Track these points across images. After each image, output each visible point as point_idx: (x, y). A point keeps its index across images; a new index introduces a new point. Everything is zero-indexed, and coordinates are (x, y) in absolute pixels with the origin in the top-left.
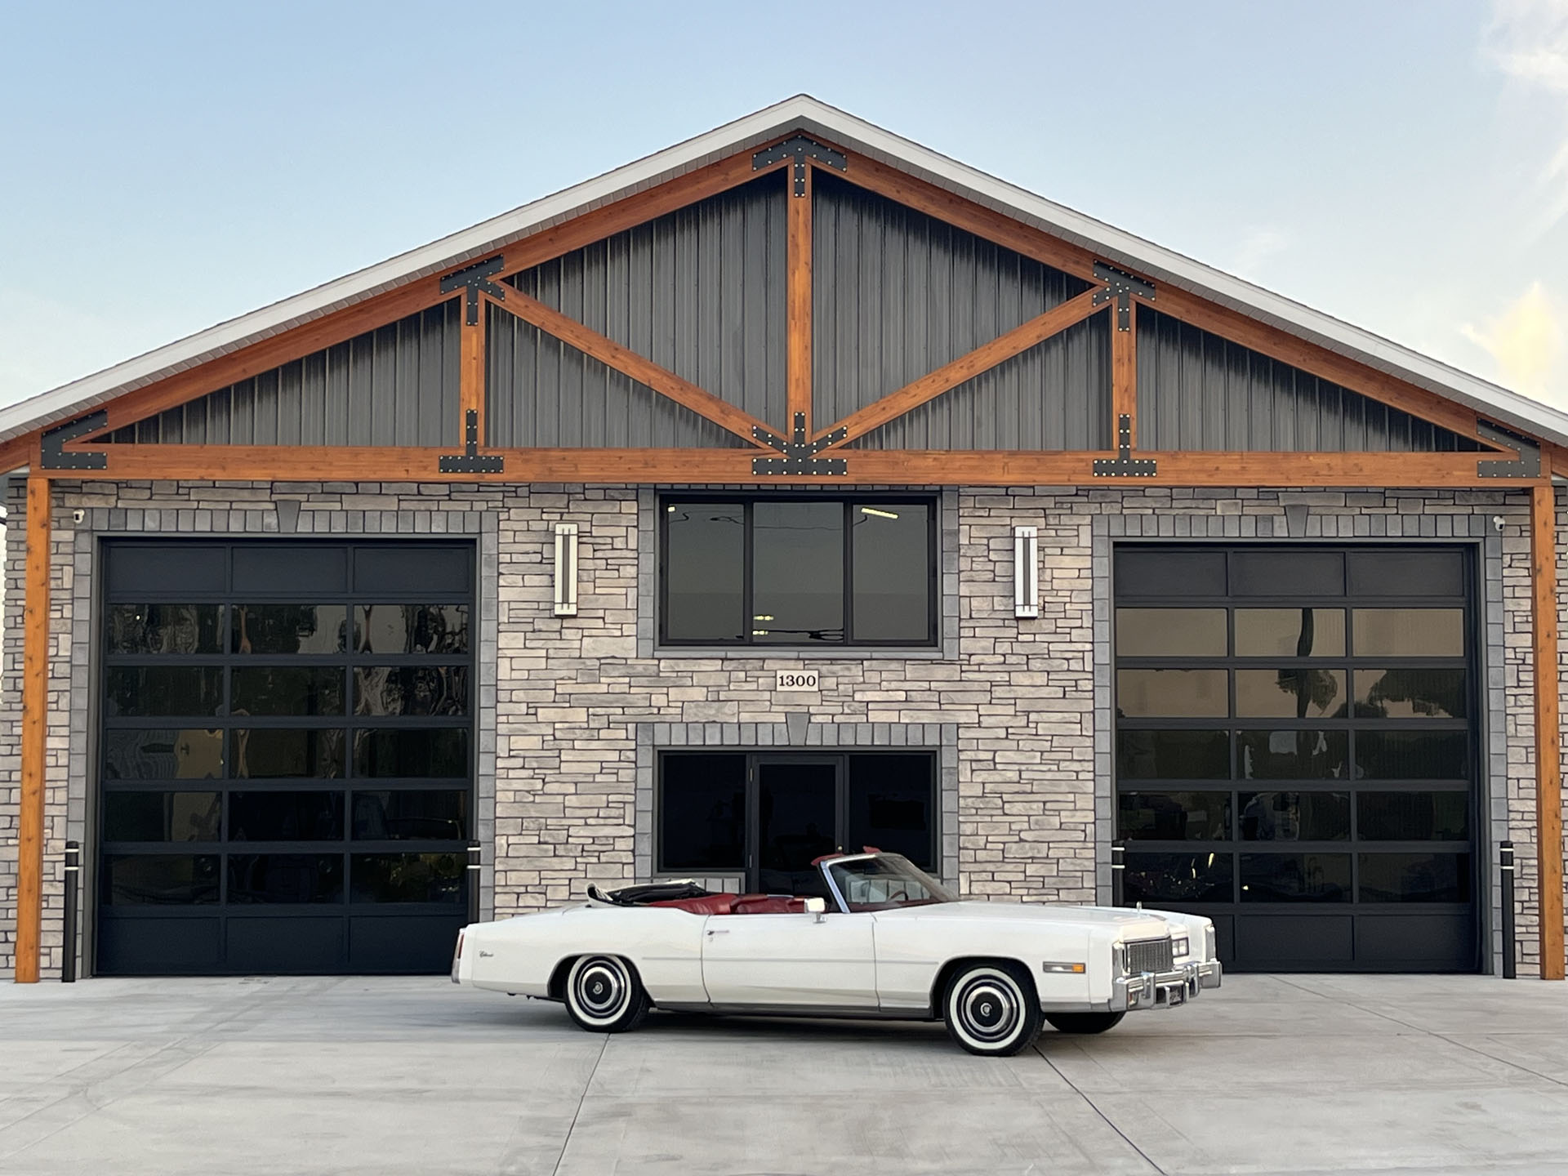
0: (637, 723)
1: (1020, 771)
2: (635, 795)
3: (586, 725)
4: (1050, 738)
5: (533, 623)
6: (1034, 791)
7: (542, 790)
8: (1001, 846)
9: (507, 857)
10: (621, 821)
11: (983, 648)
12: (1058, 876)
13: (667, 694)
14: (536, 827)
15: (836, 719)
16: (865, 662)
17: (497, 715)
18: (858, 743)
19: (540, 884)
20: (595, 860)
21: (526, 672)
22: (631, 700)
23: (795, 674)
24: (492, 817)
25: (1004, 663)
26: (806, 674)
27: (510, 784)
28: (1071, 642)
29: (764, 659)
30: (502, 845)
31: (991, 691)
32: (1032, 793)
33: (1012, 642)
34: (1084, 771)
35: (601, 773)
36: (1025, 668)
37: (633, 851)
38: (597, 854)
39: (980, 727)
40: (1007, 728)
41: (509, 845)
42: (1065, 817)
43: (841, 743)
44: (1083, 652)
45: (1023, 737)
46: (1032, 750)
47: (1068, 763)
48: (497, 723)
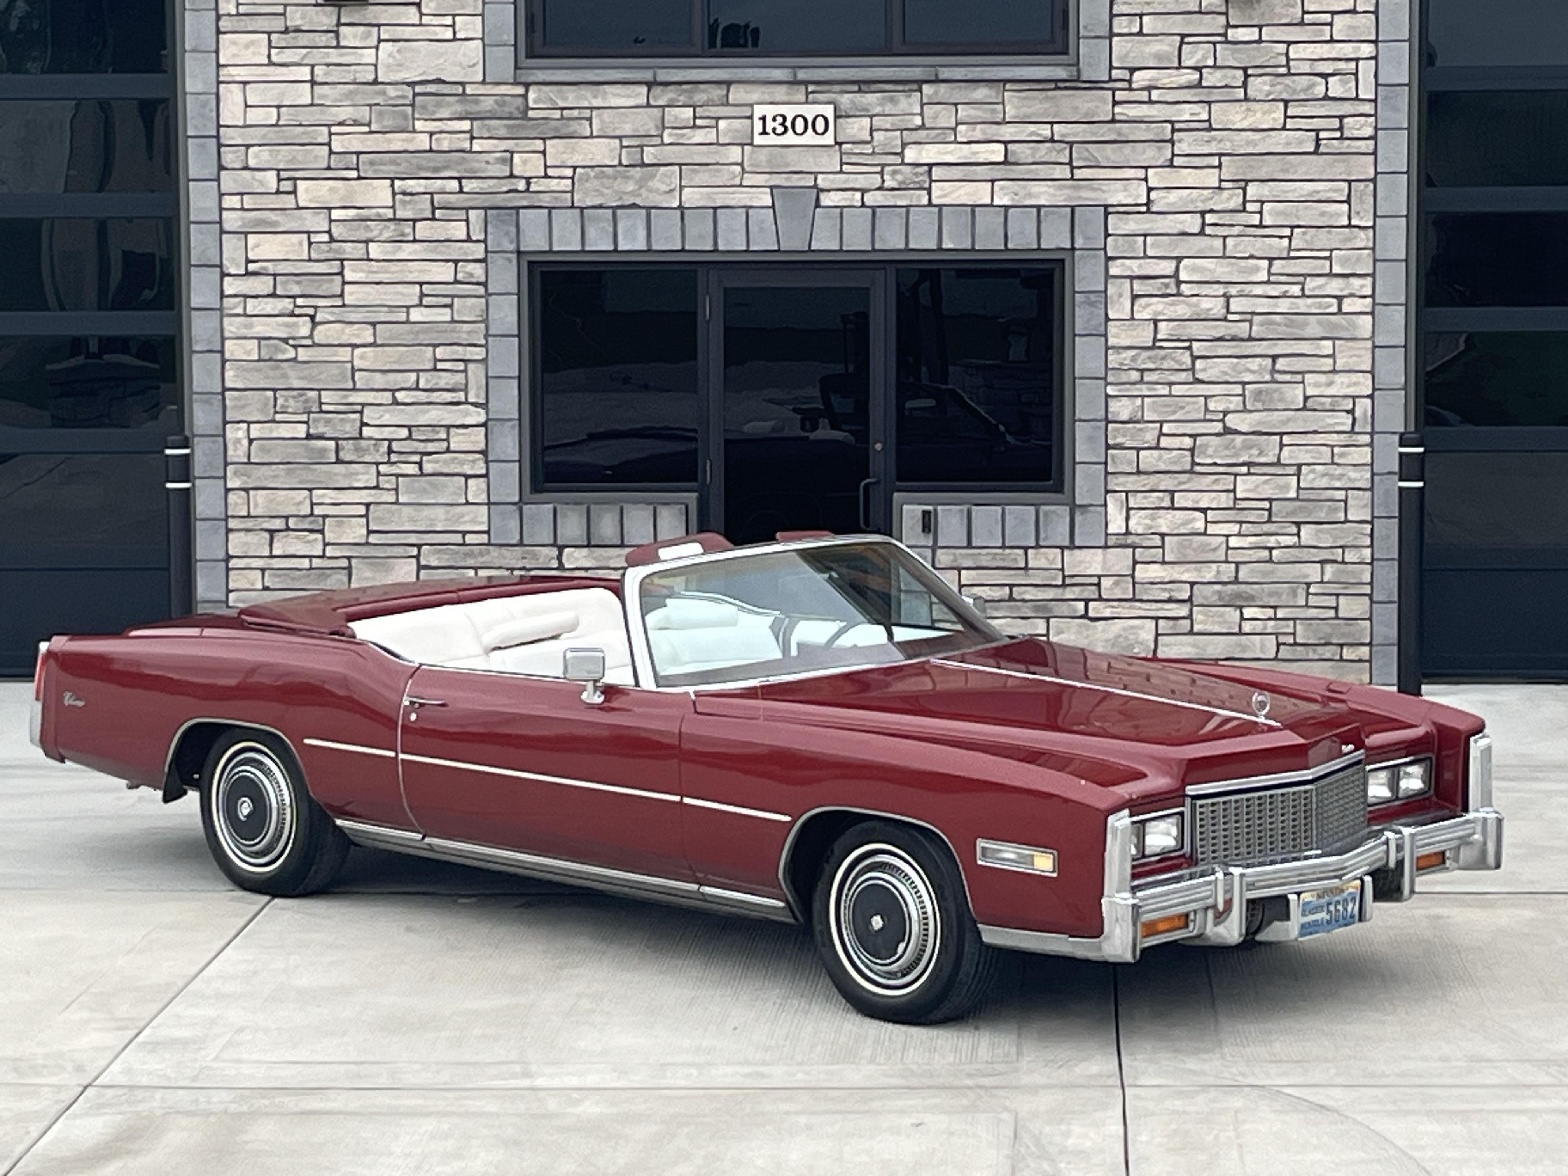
0: (485, 209)
1: (1227, 297)
2: (485, 346)
3: (389, 214)
4: (1287, 232)
5: (284, 14)
6: (1253, 335)
7: (311, 336)
8: (1188, 442)
9: (249, 463)
10: (461, 396)
11: (1158, 56)
12: (1297, 499)
13: (544, 153)
14: (300, 406)
15: (870, 199)
16: (926, 88)
17: (221, 195)
18: (911, 246)
19: (312, 515)
20: (412, 469)
21: (275, 110)
22: (476, 165)
23: (790, 112)
24: (220, 390)
25: (1199, 85)
26: (810, 111)
27: (250, 326)
28: (1332, 41)
29: (728, 83)
30: (238, 441)
31: (1172, 142)
32: (1250, 339)
33: (1214, 44)
34: (1352, 295)
35: (420, 305)
36: (1240, 94)
37: (484, 453)
38: (416, 458)
39: (1149, 211)
40: (1203, 213)
41: (251, 441)
42: (1314, 385)
43: (877, 247)
44: (1357, 60)
45: (1236, 230)
46: (1252, 257)
47: (1321, 281)
48: (221, 209)
